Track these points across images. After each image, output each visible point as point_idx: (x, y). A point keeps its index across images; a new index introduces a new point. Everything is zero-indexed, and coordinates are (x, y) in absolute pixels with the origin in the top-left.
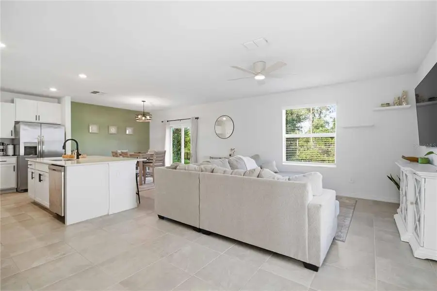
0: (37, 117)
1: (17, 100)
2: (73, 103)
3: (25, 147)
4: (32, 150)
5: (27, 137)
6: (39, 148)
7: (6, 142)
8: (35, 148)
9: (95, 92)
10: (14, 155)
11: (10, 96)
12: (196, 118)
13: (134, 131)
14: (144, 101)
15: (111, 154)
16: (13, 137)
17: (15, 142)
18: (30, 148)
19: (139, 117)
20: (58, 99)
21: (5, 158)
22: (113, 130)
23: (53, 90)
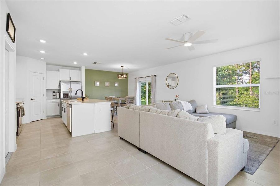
0: (70, 78)
1: (61, 70)
2: (86, 70)
3: (63, 94)
4: (66, 96)
5: (64, 89)
6: (69, 95)
7: (56, 91)
8: (68, 94)
9: (95, 63)
10: (59, 98)
11: (57, 67)
12: (154, 76)
13: (119, 85)
14: (122, 67)
15: (105, 98)
16: (59, 89)
17: (59, 91)
18: (66, 94)
19: (120, 76)
20: (79, 68)
21: (54, 100)
22: (107, 84)
23: (75, 63)
